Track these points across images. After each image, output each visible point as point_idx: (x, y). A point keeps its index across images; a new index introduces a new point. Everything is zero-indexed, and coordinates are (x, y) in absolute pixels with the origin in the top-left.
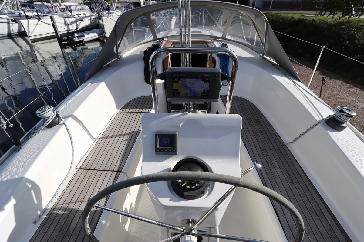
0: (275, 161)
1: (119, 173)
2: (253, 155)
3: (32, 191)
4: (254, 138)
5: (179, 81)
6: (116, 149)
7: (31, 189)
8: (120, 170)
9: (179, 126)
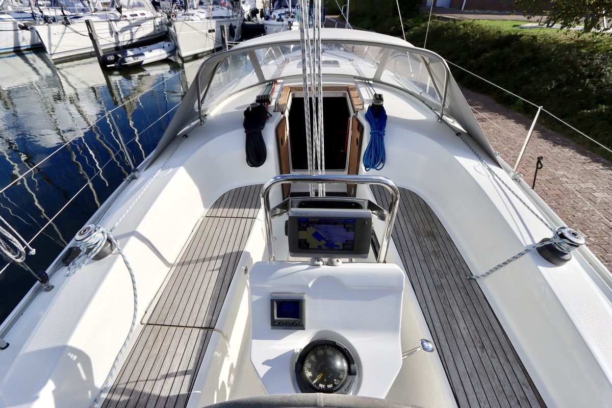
0: (457, 308)
1: (210, 331)
2: (423, 297)
3: (79, 365)
4: (424, 265)
5: (307, 228)
6: (204, 287)
7: (77, 361)
8: (212, 326)
9: (308, 286)
